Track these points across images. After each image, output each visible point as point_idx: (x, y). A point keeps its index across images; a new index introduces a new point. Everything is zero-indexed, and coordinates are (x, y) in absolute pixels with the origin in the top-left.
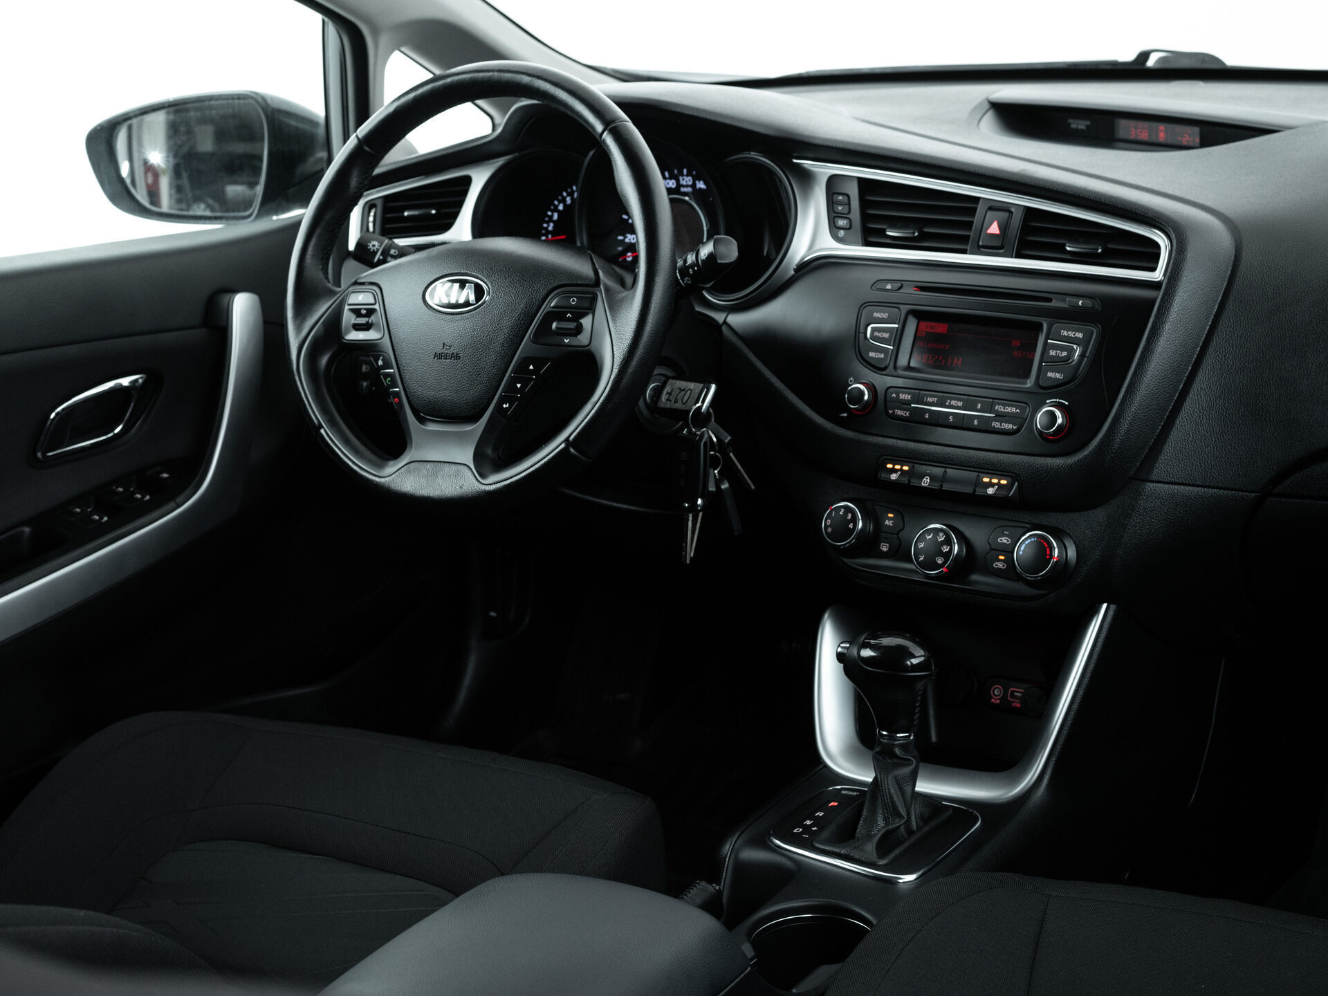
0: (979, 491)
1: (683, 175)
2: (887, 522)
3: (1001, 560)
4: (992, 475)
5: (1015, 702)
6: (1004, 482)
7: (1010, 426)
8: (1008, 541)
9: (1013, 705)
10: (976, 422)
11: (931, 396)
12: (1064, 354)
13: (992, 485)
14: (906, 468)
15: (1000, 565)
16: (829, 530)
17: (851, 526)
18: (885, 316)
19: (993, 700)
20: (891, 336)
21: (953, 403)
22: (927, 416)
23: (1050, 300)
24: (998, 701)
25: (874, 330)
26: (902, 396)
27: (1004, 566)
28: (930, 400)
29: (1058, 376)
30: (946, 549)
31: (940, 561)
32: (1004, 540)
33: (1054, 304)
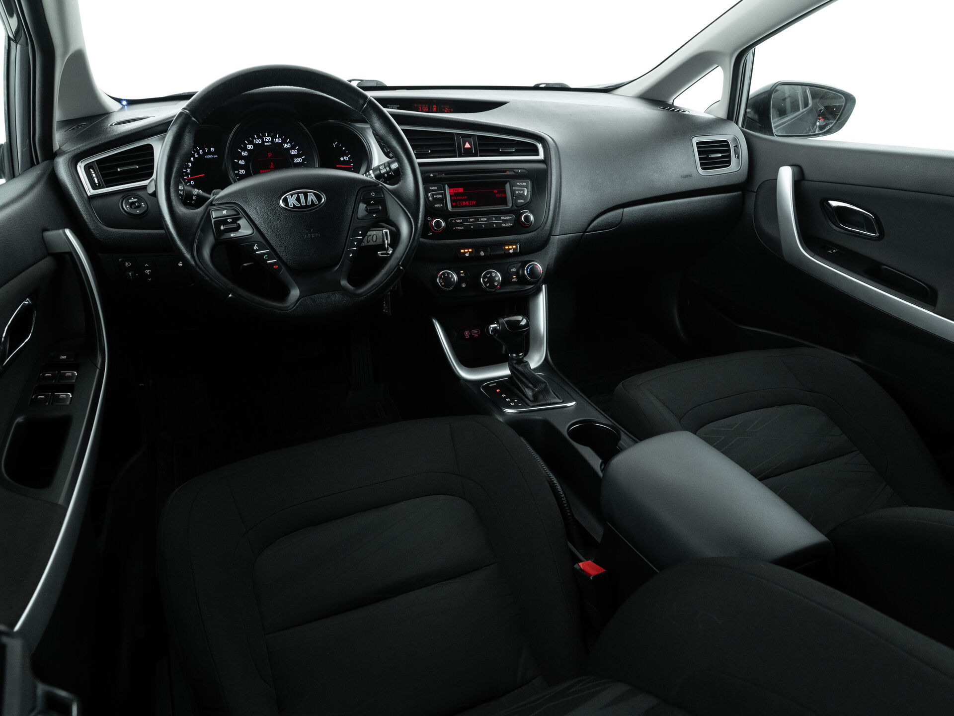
0: (506, 252)
1: (265, 136)
2: (461, 275)
3: (515, 278)
4: (508, 245)
5: (475, 335)
6: (514, 247)
7: (510, 224)
10: (495, 226)
11: (471, 218)
12: (522, 192)
13: (511, 249)
14: (470, 250)
15: (515, 280)
16: (443, 284)
17: (452, 280)
18: (436, 188)
20: (442, 196)
21: (482, 219)
22: (472, 227)
23: (505, 172)
25: (433, 195)
26: (458, 221)
28: (471, 220)
29: (522, 201)
30: (497, 279)
31: (496, 284)
32: (514, 270)
33: (508, 173)
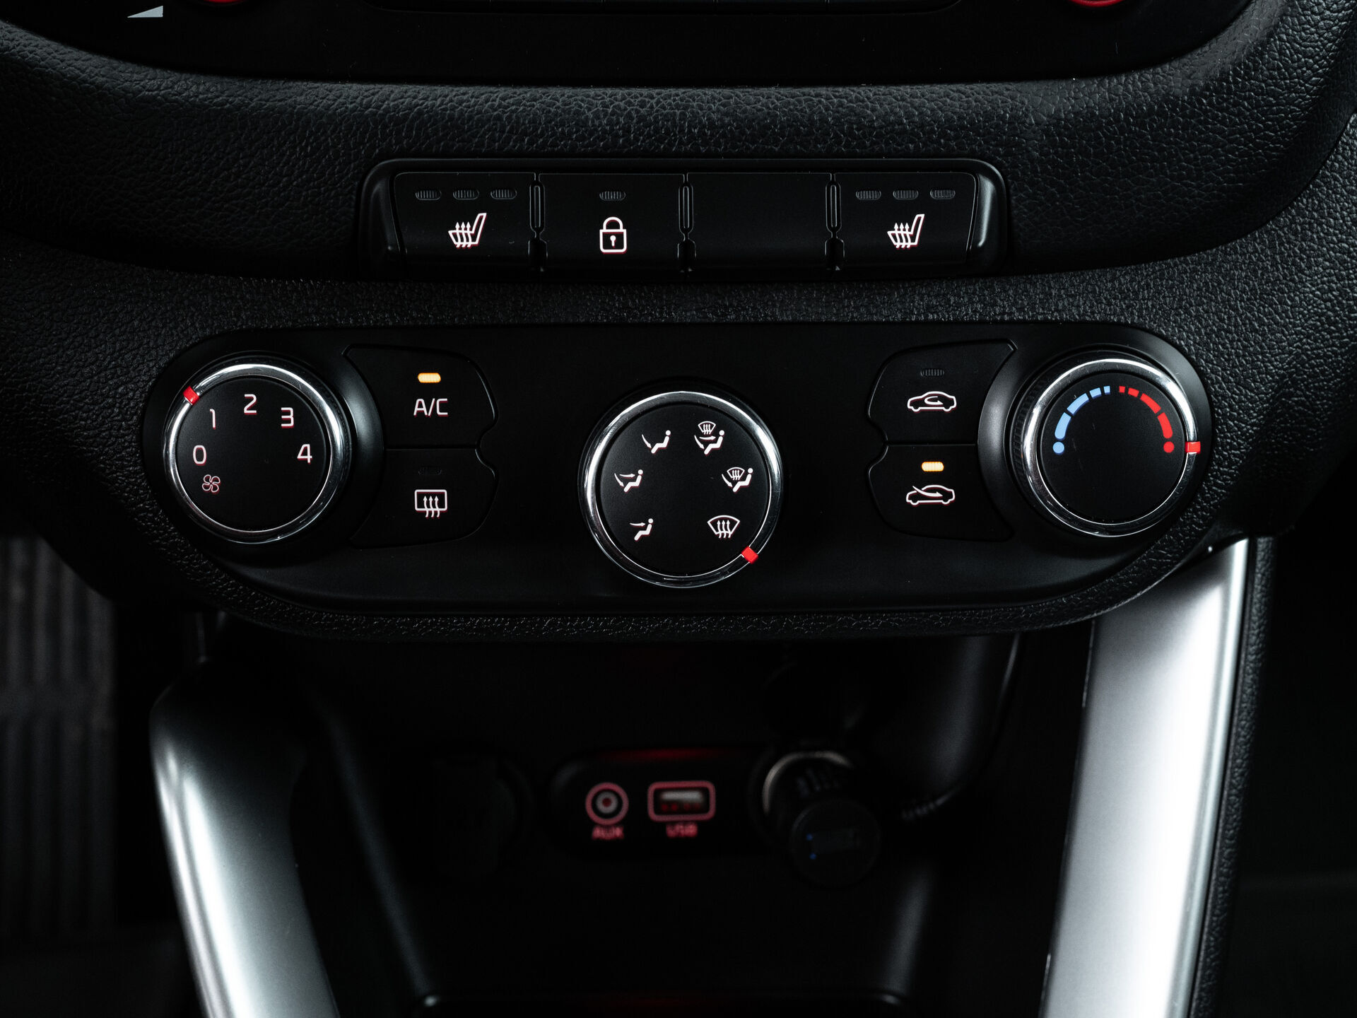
2: (420, 407)
3: (933, 477)
5: (673, 823)
8: (947, 403)
9: (671, 832)
15: (932, 495)
16: (211, 484)
17: (305, 454)
19: (598, 833)
24: (618, 832)
27: (946, 496)
30: (739, 479)
31: (724, 528)
32: (931, 401)
